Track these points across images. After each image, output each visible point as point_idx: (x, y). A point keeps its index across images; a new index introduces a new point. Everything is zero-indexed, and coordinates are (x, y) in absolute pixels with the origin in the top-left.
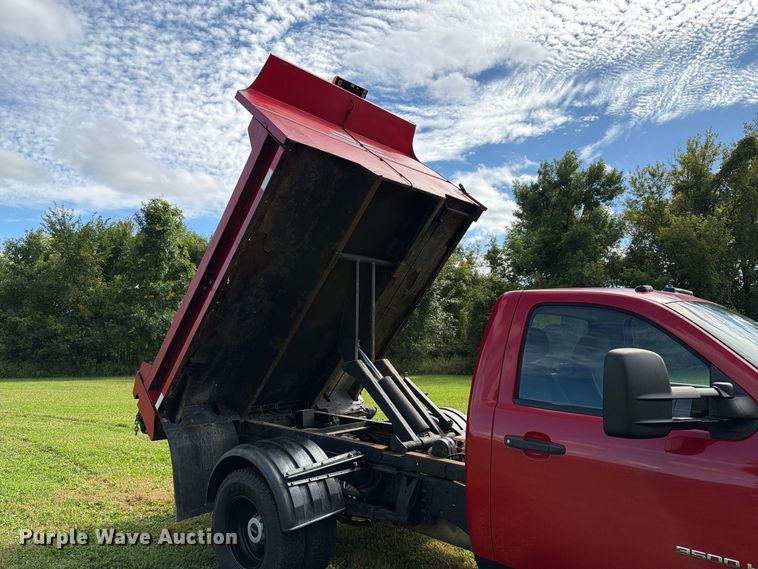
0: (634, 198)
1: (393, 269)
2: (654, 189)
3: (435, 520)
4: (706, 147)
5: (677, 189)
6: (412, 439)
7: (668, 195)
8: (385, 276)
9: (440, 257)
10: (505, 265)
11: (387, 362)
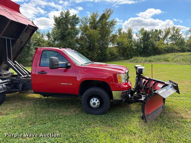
0: (81, 24)
1: (16, 40)
2: (86, 23)
3: (27, 89)
4: (96, 14)
5: (90, 23)
6: (22, 76)
7: (88, 25)
8: (14, 42)
9: (28, 38)
10: (52, 38)
11: (15, 61)
